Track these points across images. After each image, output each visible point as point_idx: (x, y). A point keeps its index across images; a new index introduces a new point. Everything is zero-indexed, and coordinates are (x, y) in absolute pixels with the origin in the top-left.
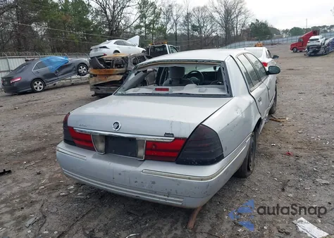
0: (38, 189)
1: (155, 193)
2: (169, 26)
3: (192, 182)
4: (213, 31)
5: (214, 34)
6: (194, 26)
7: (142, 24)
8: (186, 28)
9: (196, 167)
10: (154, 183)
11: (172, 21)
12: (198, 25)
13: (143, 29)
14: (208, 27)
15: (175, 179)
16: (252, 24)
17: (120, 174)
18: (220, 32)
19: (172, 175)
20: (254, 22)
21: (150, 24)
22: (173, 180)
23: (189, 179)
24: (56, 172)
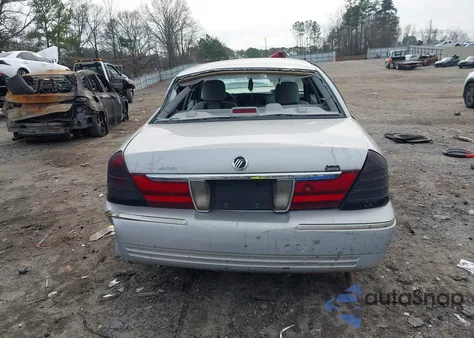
0: (47, 298)
1: (318, 257)
2: (84, 37)
3: (375, 232)
4: (149, 48)
5: (152, 52)
6: (121, 40)
7: (41, 31)
8: (109, 41)
9: (370, 210)
10: (317, 242)
11: (88, 30)
12: (127, 38)
13: (44, 39)
14: (143, 42)
15: (350, 232)
16: (202, 40)
17: (258, 238)
18: (160, 50)
19: (345, 226)
20: (205, 38)
21: (54, 32)
22: (348, 233)
23: (370, 227)
24: (57, 265)
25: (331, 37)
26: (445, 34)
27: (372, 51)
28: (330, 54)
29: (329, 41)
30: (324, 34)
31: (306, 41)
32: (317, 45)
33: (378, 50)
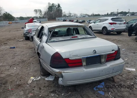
10: (113, 69)
17: (102, 71)
20: (5, 13)
22: (118, 66)
25: (45, 14)
26: (73, 14)
27: (57, 18)
28: (46, 19)
29: (45, 15)
30: (43, 13)
31: (38, 15)
32: (41, 16)
33: (58, 18)
